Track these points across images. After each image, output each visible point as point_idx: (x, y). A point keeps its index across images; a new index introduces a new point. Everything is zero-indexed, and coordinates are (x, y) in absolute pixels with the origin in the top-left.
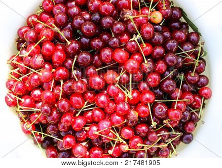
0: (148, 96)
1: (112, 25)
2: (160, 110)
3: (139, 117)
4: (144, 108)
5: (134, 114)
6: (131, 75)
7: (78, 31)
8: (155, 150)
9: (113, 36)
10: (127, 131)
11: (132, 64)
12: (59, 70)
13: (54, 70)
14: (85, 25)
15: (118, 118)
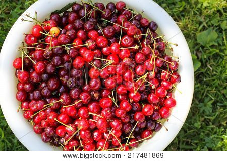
0: (114, 48)
1: (54, 66)
2: (126, 41)
3: (130, 58)
4: (123, 53)
5: (126, 61)
6: (95, 58)
7: (54, 94)
8: (157, 51)
9: (63, 66)
10: (139, 70)
11: (86, 55)
12: (80, 114)
13: (80, 118)
14: (50, 86)
15: (126, 75)
